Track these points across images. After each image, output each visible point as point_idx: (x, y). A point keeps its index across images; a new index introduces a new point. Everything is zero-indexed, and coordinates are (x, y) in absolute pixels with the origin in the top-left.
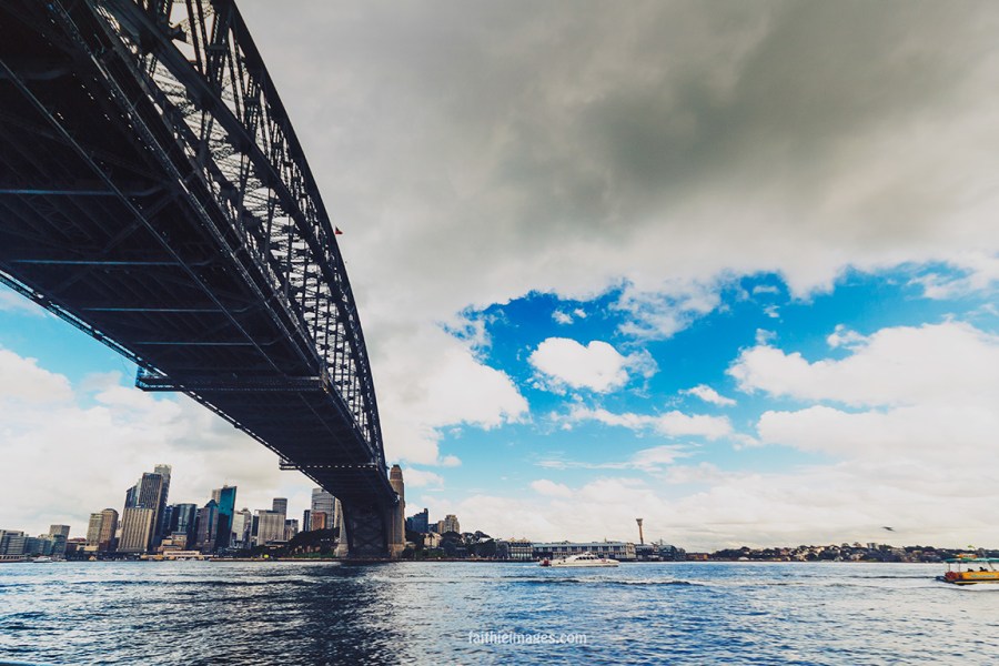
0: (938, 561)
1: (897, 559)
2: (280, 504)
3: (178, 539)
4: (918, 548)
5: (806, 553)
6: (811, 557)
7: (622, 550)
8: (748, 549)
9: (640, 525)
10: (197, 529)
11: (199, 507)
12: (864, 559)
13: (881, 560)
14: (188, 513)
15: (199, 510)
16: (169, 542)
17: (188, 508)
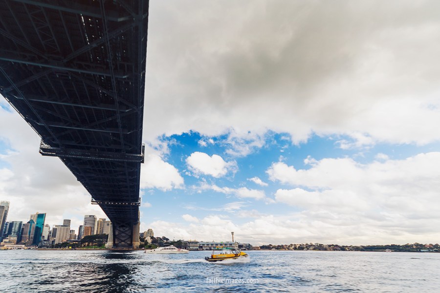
0: (340, 250)
1: (326, 250)
2: (67, 223)
3: (12, 239)
4: (333, 245)
5: (293, 247)
6: (295, 249)
7: (233, 245)
8: (272, 245)
9: (233, 235)
10: (22, 234)
11: (23, 223)
12: (314, 249)
13: (320, 250)
14: (17, 226)
15: (24, 225)
16: (7, 240)
17: (18, 223)
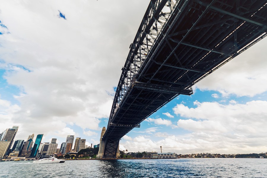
0: (222, 158)
1: (214, 157)
2: (54, 141)
3: (16, 152)
4: (217, 154)
5: (194, 156)
6: (196, 157)
8: (181, 155)
9: (161, 148)
10: (22, 148)
12: (207, 157)
13: (210, 157)
14: (20, 144)
15: (25, 142)
16: (12, 154)
17: (21, 141)
